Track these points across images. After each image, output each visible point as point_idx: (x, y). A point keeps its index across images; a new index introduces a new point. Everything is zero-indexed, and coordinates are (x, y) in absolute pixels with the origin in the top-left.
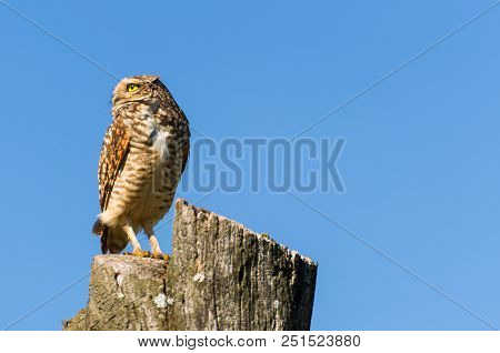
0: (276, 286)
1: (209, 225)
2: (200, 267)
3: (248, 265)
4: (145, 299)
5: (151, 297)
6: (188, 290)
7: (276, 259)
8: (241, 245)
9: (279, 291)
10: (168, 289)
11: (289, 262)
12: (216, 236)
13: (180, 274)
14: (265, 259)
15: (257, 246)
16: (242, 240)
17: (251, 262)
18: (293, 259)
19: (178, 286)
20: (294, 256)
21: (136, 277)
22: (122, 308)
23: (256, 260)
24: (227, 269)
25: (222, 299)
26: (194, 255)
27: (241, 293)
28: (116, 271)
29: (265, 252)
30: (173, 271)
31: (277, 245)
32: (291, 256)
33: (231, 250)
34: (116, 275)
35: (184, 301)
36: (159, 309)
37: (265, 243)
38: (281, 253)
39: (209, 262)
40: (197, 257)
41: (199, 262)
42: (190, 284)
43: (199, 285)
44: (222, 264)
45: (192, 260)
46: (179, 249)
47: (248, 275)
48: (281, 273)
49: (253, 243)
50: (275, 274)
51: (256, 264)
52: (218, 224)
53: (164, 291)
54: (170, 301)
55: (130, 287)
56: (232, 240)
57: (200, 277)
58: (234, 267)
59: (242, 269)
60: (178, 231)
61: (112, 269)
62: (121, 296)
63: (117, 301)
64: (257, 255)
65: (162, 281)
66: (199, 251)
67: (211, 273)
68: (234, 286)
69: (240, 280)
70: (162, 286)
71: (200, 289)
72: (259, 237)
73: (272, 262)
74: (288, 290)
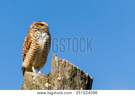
0: (82, 83)
1: (63, 63)
2: (60, 75)
3: (74, 76)
4: (42, 84)
5: (44, 84)
6: (56, 82)
7: (82, 75)
8: (72, 70)
9: (83, 85)
10: (49, 81)
11: (86, 77)
12: (65, 66)
13: (53, 77)
14: (79, 75)
15: (77, 71)
16: (72, 68)
17: (75, 75)
18: (87, 76)
19: (52, 81)
20: (87, 75)
21: (39, 77)
22: (35, 87)
23: (76, 75)
24: (68, 77)
25: (66, 86)
26: (58, 72)
27: (71, 84)
28: (33, 75)
29: (79, 73)
30: (51, 76)
31: (83, 71)
32: (86, 75)
33: (69, 71)
34: (33, 77)
35: (54, 85)
36: (46, 87)
37: (79, 70)
38: (84, 74)
39: (63, 74)
40: (59, 72)
41: (59, 74)
42: (56, 80)
43: (59, 81)
44: (66, 75)
45: (57, 73)
46: (53, 69)
47: (74, 79)
48: (83, 80)
49: (76, 69)
50: (82, 80)
51: (76, 76)
52: (66, 63)
53: (48, 82)
54: (50, 85)
55: (37, 80)
56: (70, 68)
57: (59, 78)
58: (70, 76)
59: (72, 77)
60: (53, 64)
61: (31, 75)
62: (34, 83)
63: (33, 84)
64: (77, 73)
65: (47, 79)
66: (59, 71)
67: (63, 77)
68: (69, 82)
69: (71, 80)
70: (47, 81)
71: (59, 82)
72: (78, 68)
73: (81, 76)
74: (85, 85)
